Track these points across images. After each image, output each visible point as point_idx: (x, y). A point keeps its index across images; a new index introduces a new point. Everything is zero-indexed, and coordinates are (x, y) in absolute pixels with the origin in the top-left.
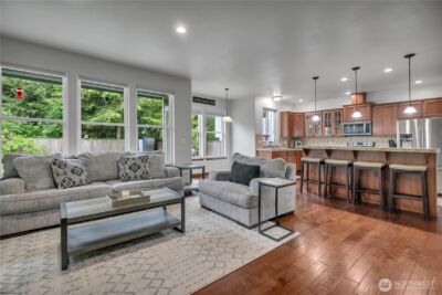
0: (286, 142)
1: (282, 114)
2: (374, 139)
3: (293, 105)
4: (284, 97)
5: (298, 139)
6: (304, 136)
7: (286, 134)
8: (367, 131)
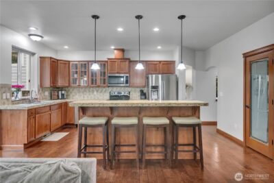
0: (47, 93)
1: (42, 59)
2: (129, 89)
3: (56, 51)
4: (46, 38)
5: (61, 89)
6: (69, 86)
7: (47, 83)
8: (127, 82)
